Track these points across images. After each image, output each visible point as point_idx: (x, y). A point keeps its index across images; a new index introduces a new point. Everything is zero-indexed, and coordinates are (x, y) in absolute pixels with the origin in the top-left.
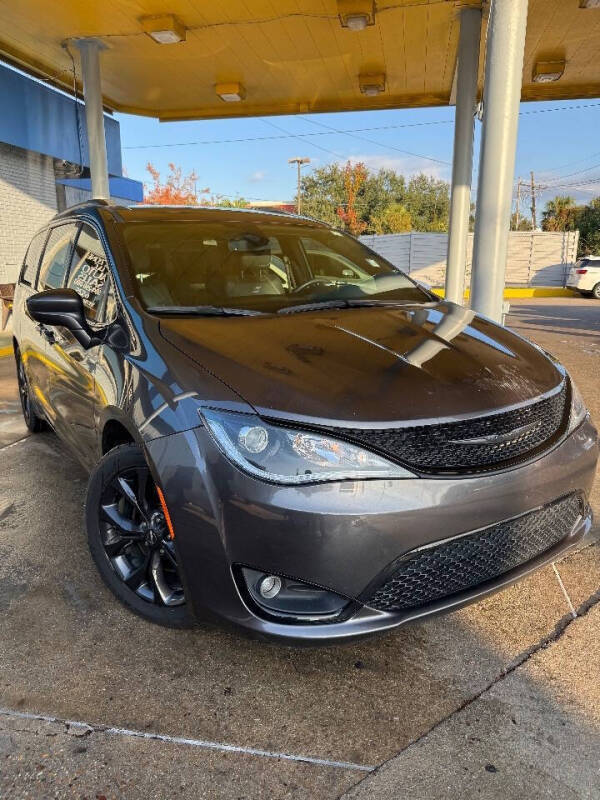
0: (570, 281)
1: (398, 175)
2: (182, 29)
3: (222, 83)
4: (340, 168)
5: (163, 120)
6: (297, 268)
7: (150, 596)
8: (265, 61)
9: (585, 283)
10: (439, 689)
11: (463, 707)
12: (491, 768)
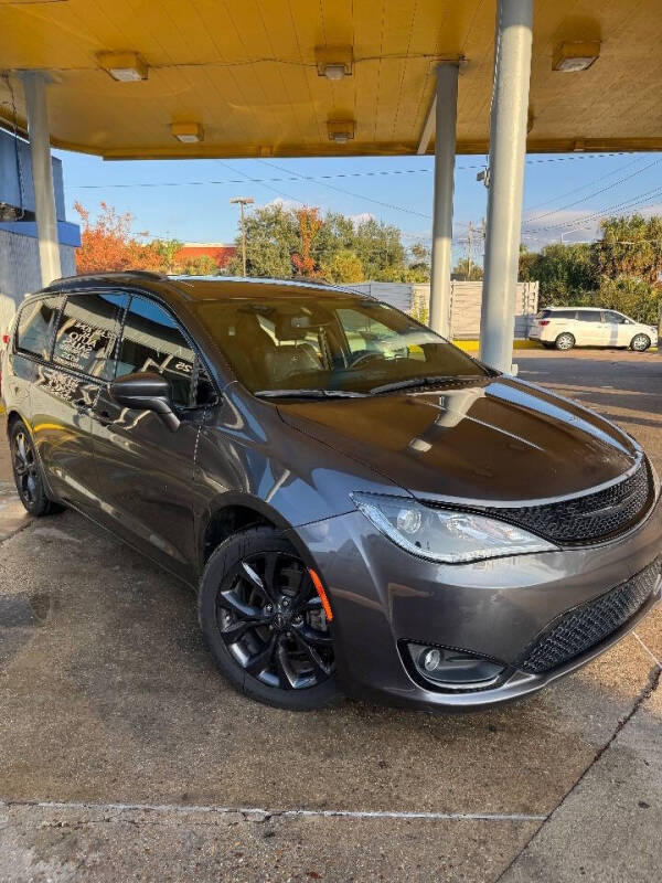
0: (532, 333)
1: (346, 219)
2: (144, 67)
3: (179, 123)
4: (283, 210)
5: (106, 158)
6: (332, 335)
7: (274, 681)
8: (230, 104)
9: (548, 334)
10: (571, 743)
11: (599, 755)
12: (642, 805)
